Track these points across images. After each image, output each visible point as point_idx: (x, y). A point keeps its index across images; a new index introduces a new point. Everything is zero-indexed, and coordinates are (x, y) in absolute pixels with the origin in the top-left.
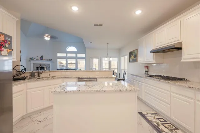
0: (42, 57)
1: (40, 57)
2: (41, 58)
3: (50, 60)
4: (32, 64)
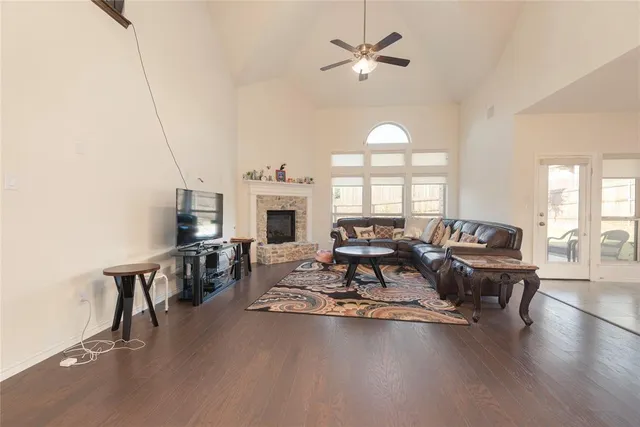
0: (282, 168)
1: (277, 171)
2: (281, 175)
3: (310, 181)
4: (254, 199)
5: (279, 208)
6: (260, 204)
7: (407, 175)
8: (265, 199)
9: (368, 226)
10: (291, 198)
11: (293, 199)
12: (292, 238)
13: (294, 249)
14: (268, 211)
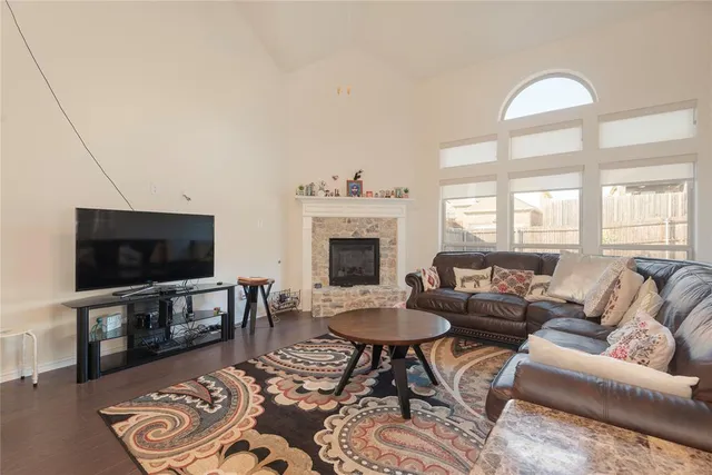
0: (357, 177)
1: (348, 182)
2: (354, 188)
3: (401, 194)
4: (308, 224)
5: (350, 235)
6: (318, 229)
7: (589, 167)
8: (325, 222)
9: (485, 268)
10: (369, 220)
11: (374, 223)
12: (375, 280)
13: (362, 298)
14: (331, 240)
